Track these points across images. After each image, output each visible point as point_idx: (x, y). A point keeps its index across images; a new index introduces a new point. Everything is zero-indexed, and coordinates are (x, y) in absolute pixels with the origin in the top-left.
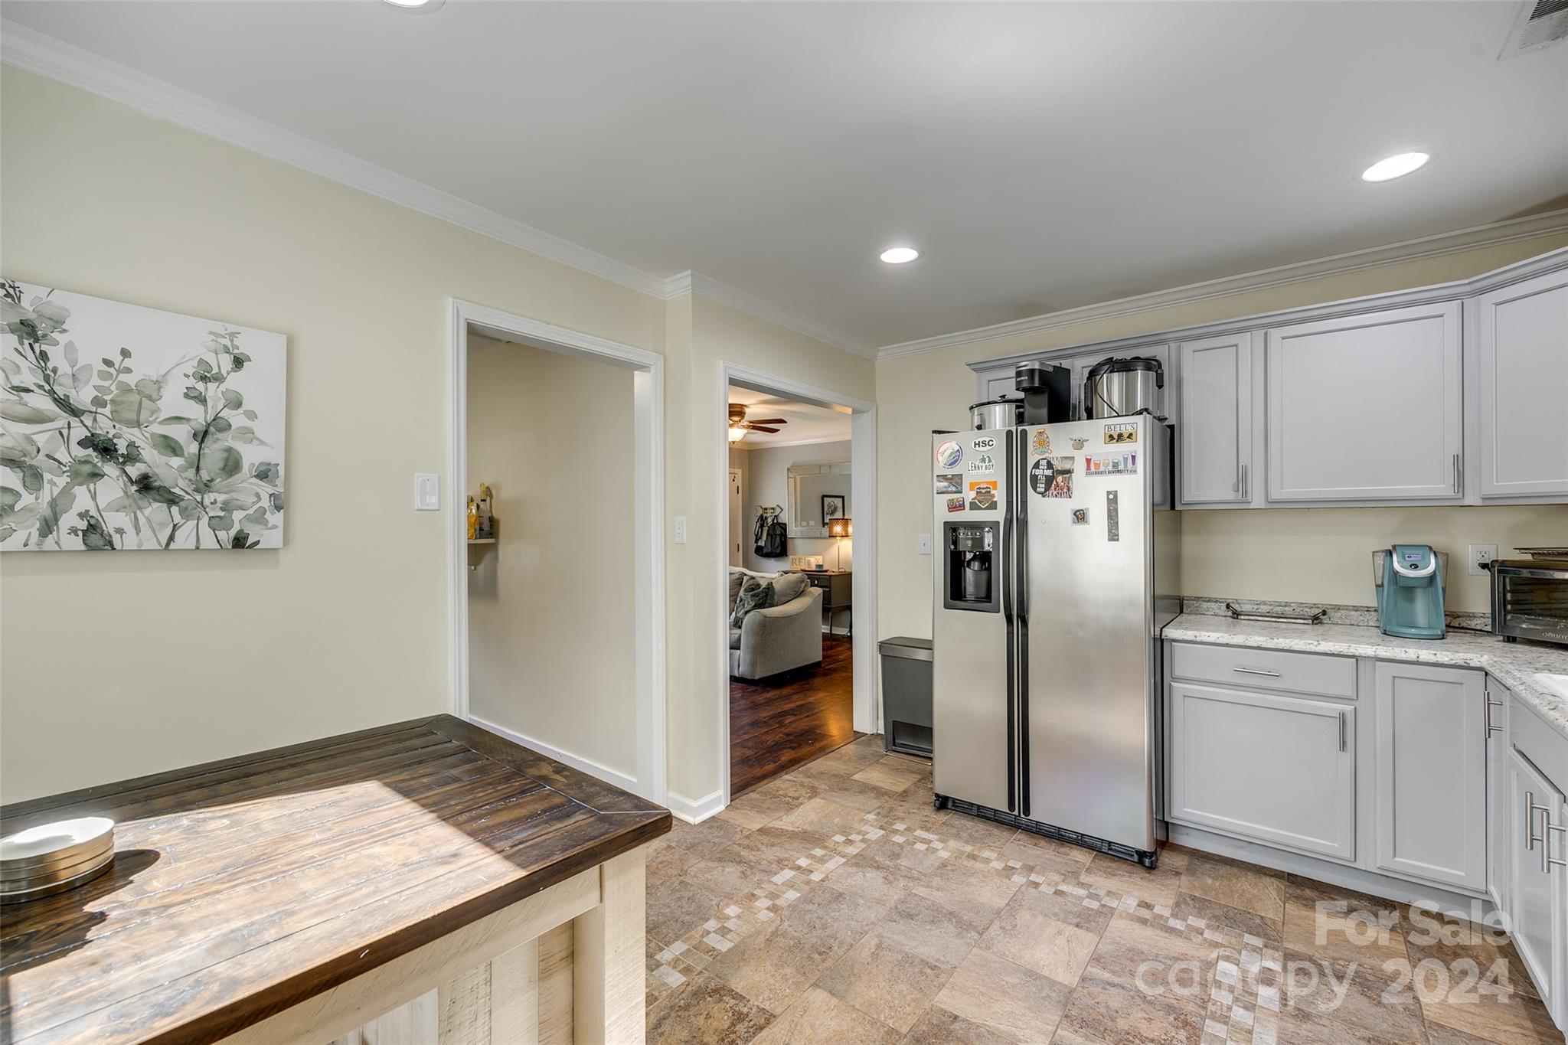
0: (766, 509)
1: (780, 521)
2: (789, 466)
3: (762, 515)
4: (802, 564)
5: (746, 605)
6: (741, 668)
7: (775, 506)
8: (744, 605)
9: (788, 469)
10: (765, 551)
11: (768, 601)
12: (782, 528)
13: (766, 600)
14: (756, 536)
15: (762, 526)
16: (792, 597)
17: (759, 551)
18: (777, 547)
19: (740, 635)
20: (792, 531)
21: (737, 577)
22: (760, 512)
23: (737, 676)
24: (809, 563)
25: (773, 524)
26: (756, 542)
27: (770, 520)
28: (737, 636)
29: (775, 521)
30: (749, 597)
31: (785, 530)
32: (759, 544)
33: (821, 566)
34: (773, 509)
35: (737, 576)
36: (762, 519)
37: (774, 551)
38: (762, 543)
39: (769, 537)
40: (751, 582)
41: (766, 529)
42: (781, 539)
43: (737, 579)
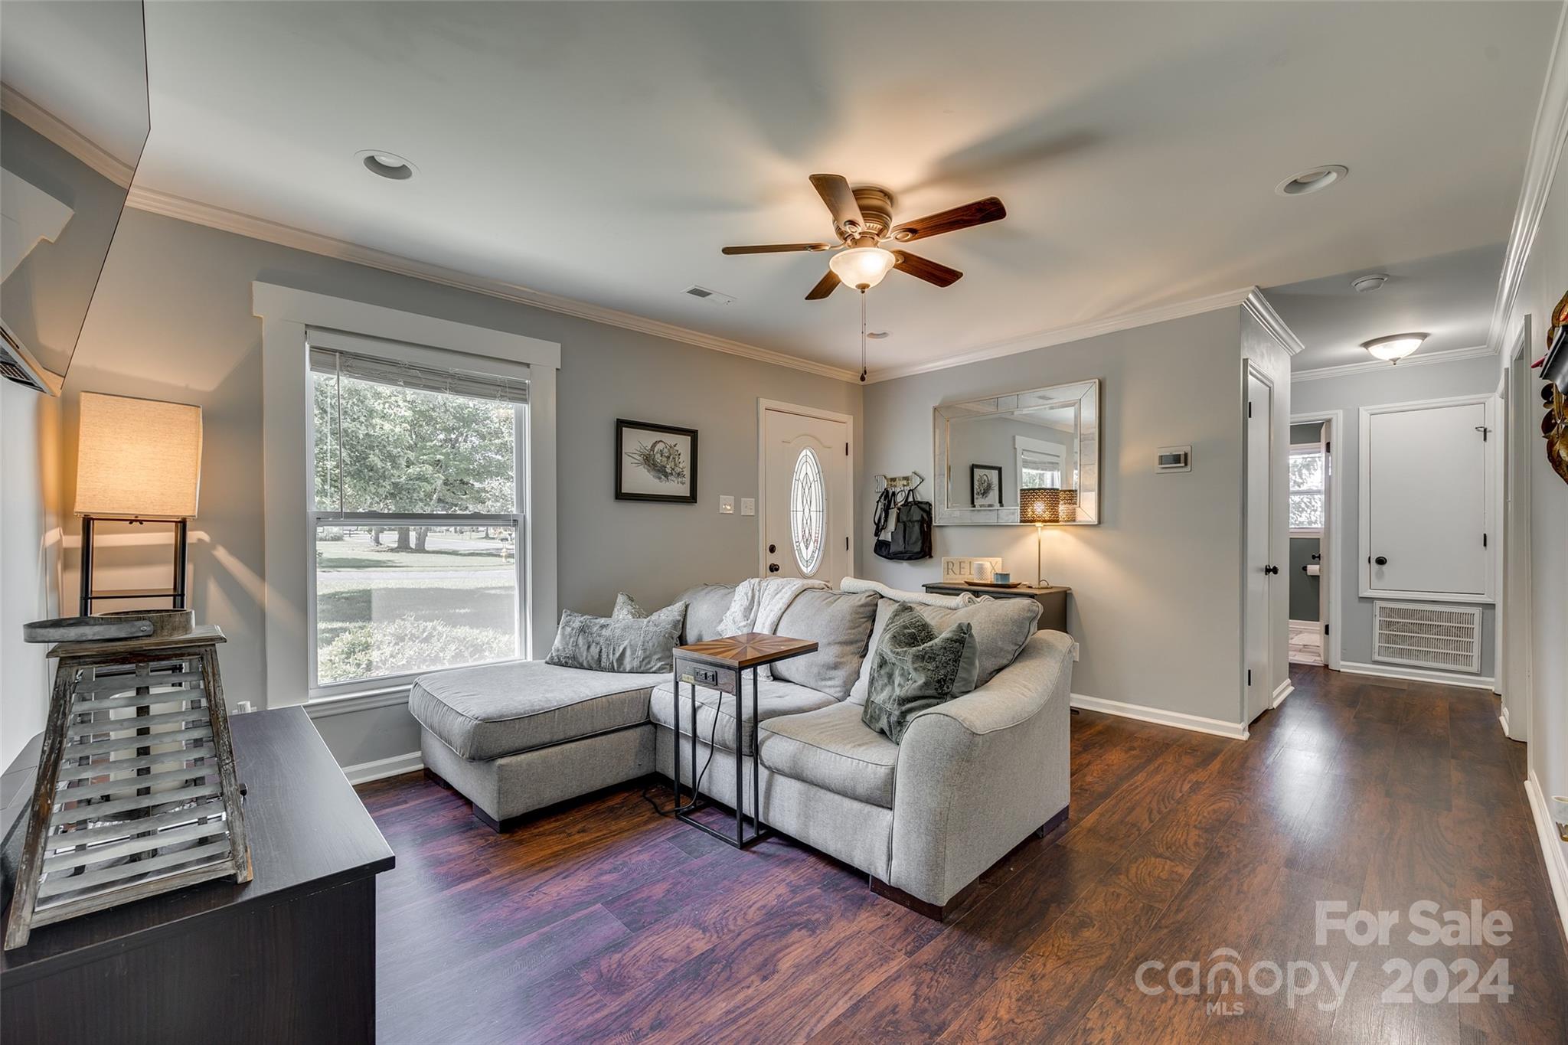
0: (893, 480)
1: (919, 499)
2: (937, 404)
3: (887, 491)
4: (966, 571)
5: (897, 679)
6: (894, 862)
7: (908, 474)
8: (890, 676)
9: (935, 409)
10: (893, 549)
11: (961, 674)
12: (923, 510)
13: (955, 672)
14: (877, 525)
15: (887, 510)
16: (1010, 657)
17: (881, 548)
18: (916, 542)
19: (893, 771)
20: (941, 515)
21: (863, 601)
22: (885, 484)
23: (885, 880)
24: (981, 570)
25: (906, 503)
26: (877, 534)
27: (900, 499)
28: (883, 771)
29: (911, 499)
30: (909, 658)
31: (929, 513)
32: (882, 538)
33: (1006, 576)
34: (906, 478)
35: (862, 599)
36: (888, 497)
37: (909, 548)
38: (886, 536)
39: (901, 526)
40: (905, 618)
41: (893, 514)
42: (922, 527)
43: (862, 606)
